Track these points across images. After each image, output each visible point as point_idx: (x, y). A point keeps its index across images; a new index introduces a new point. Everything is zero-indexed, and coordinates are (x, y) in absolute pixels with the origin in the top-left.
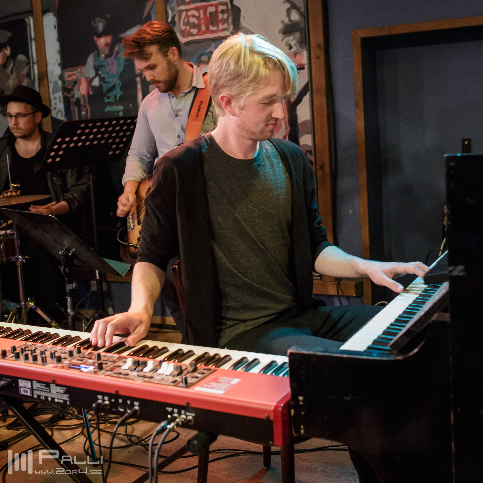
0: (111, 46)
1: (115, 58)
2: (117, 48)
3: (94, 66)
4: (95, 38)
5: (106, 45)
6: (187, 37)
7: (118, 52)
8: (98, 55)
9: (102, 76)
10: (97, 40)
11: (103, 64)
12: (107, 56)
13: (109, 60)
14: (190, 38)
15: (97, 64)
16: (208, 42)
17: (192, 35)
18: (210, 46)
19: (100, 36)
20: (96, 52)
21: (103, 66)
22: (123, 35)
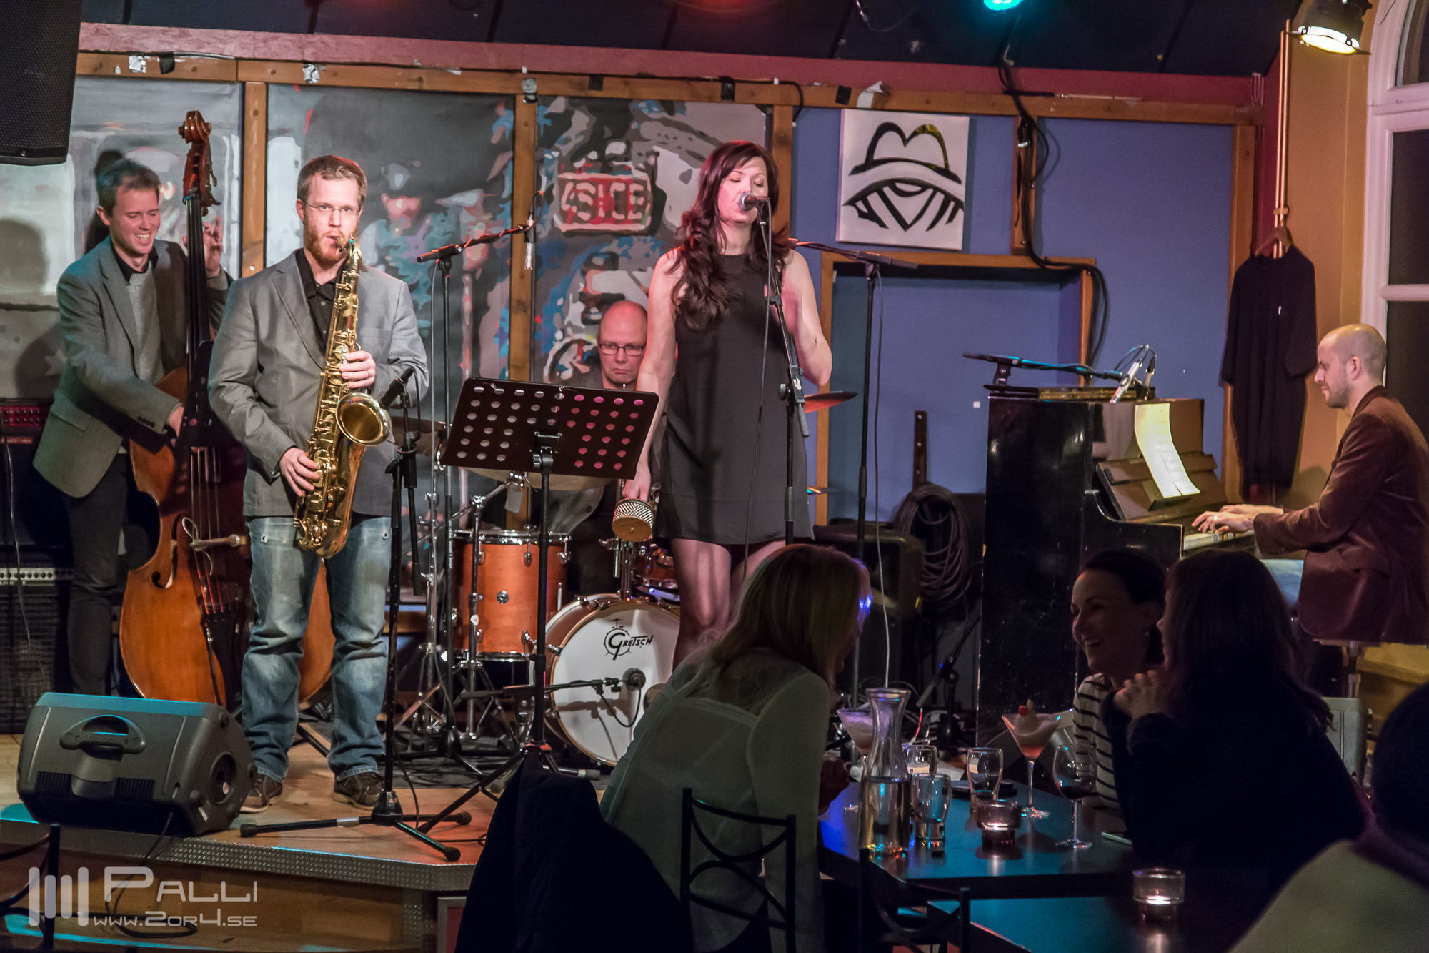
0: (417, 217)
1: (423, 238)
2: (428, 221)
3: (377, 246)
4: (385, 198)
5: (407, 213)
6: (571, 223)
7: (430, 229)
8: (388, 226)
9: (392, 264)
10: (387, 201)
11: (396, 244)
12: (407, 232)
13: (410, 239)
14: (576, 226)
15: (383, 243)
16: (609, 237)
17: (581, 221)
18: (610, 242)
19: (395, 194)
20: (384, 221)
21: (396, 248)
22: (445, 202)
